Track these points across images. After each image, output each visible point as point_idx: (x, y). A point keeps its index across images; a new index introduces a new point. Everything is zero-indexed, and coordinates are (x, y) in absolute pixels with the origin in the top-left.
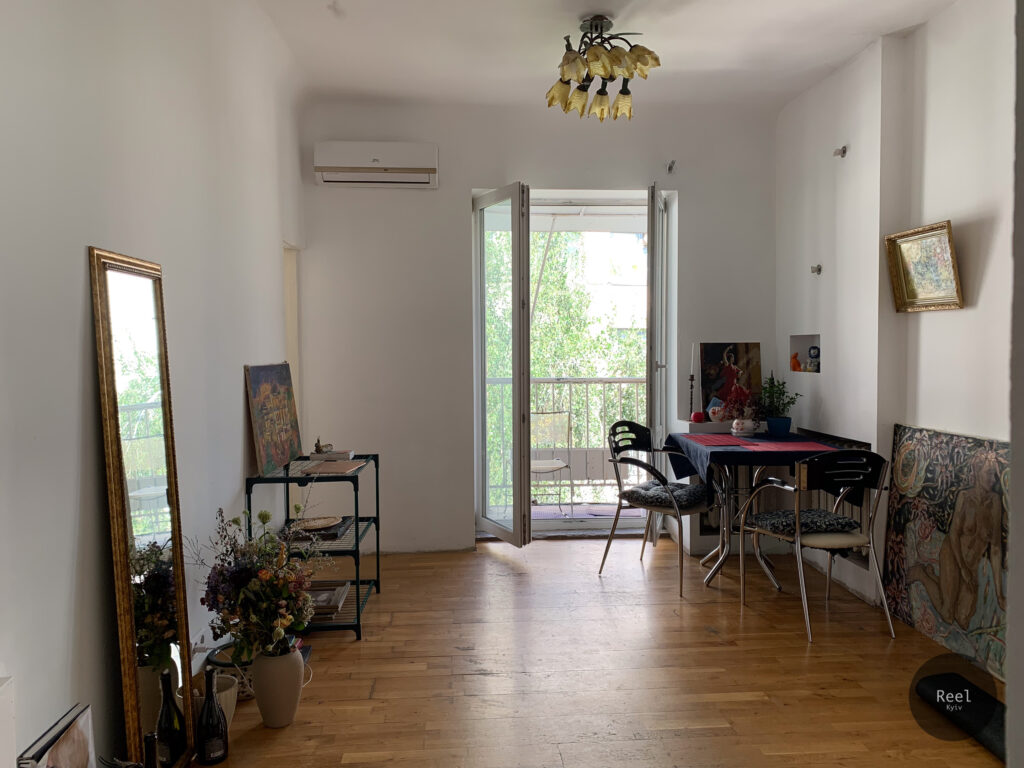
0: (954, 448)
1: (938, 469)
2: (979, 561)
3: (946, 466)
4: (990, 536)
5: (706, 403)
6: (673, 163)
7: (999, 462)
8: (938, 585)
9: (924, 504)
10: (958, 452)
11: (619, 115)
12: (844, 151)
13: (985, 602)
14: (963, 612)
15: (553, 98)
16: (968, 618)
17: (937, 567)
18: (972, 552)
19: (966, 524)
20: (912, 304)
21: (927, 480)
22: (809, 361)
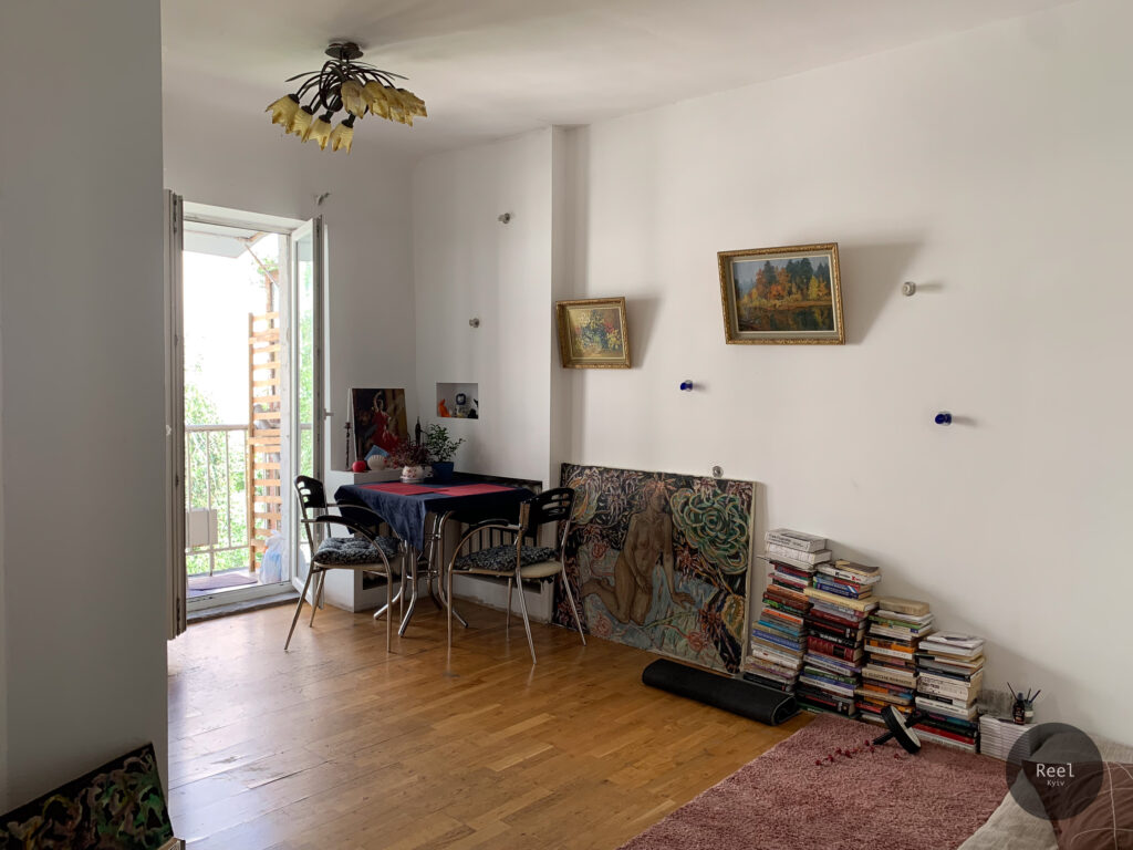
0: (624, 481)
1: (610, 499)
2: (653, 568)
3: (619, 496)
4: (662, 547)
6: (324, 195)
7: (668, 490)
8: (614, 593)
9: (596, 529)
12: (507, 218)
14: (639, 611)
16: (644, 616)
17: (612, 580)
18: (645, 563)
19: (639, 540)
20: (579, 362)
21: (599, 508)
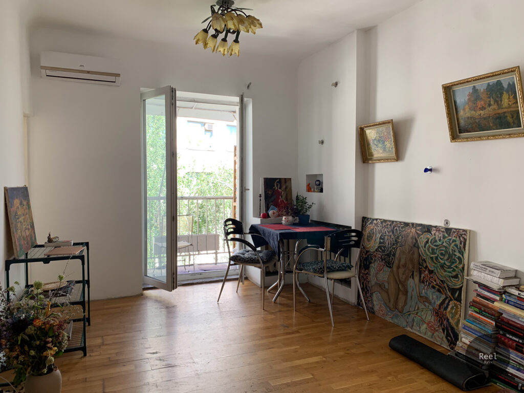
0: (394, 228)
1: (386, 238)
2: (408, 280)
3: (390, 236)
4: (413, 268)
5: (267, 209)
6: (250, 83)
7: (417, 233)
8: (387, 293)
9: (379, 255)
10: (396, 229)
11: (233, 53)
12: (336, 84)
13: (411, 299)
14: (400, 305)
15: (198, 40)
16: (403, 308)
17: (386, 285)
18: (404, 277)
19: (401, 263)
20: (371, 159)
21: (380, 243)
22: (316, 187)
